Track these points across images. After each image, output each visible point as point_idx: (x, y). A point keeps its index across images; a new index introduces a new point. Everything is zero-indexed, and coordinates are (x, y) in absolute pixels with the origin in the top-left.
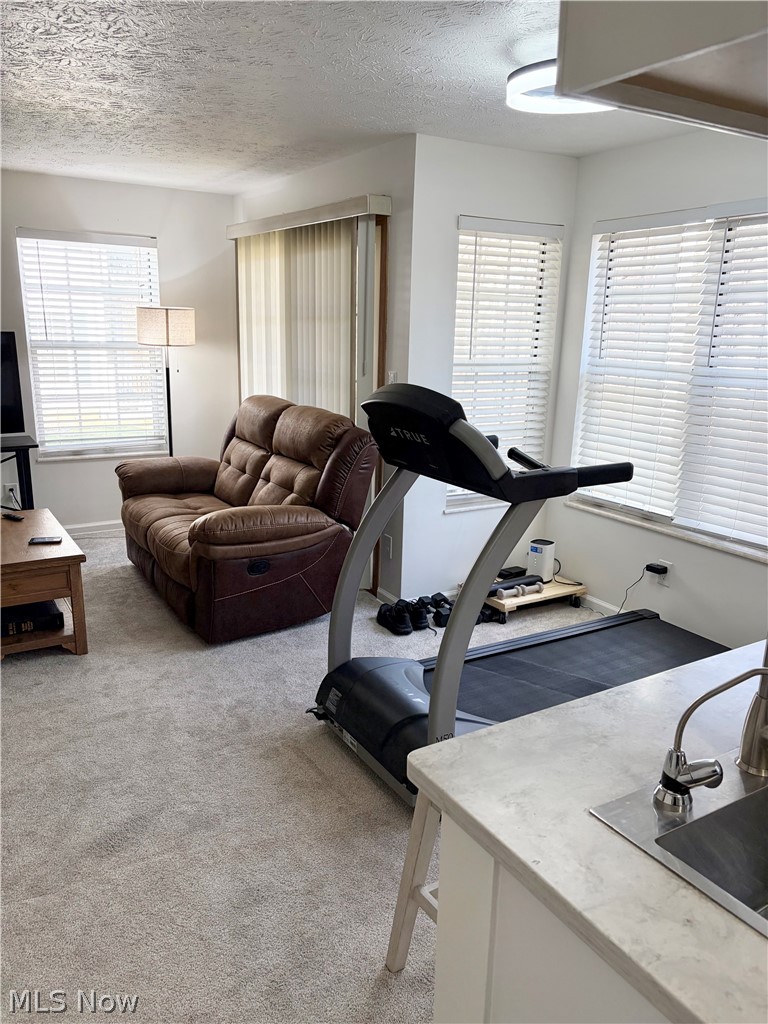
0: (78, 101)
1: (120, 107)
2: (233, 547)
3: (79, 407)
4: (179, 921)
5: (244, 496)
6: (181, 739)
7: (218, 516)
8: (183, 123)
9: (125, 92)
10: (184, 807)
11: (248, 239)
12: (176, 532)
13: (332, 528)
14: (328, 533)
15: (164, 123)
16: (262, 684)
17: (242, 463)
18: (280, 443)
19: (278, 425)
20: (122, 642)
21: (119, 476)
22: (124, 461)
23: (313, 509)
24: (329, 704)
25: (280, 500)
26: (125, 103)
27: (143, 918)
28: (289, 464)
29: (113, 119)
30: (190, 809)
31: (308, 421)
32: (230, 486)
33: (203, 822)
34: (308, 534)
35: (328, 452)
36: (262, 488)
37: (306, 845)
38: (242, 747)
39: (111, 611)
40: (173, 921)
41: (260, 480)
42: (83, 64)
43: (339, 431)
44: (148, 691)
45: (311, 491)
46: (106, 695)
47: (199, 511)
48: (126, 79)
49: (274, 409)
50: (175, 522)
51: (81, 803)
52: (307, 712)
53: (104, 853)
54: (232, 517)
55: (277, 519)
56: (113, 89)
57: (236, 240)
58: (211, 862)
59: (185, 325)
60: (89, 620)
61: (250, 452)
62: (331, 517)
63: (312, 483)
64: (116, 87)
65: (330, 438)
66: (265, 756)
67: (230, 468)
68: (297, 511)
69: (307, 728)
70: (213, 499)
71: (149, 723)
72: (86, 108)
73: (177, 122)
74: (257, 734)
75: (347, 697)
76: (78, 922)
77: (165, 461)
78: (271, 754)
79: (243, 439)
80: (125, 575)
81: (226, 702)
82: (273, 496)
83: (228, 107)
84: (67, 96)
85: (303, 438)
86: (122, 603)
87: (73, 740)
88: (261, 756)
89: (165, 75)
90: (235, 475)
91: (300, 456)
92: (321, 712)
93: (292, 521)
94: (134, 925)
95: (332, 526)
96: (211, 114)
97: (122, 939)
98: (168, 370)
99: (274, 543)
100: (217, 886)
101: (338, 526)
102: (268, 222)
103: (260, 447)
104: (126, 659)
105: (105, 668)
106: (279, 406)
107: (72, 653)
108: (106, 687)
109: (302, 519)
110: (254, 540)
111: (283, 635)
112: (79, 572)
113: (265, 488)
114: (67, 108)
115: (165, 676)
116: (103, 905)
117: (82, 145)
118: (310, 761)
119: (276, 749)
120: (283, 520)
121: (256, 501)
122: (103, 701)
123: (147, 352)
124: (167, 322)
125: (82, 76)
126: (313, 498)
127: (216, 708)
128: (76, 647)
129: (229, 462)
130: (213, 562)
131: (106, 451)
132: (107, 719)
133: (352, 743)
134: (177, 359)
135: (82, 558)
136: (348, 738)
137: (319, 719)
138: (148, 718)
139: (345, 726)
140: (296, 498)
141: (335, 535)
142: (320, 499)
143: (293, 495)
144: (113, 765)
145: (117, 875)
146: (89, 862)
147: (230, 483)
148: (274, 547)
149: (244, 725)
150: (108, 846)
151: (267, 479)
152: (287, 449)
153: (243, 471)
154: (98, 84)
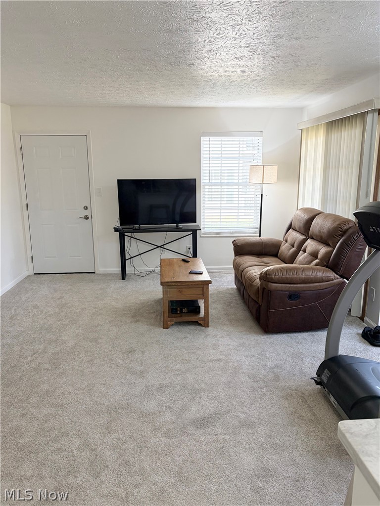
0: (226, 72)
1: (245, 72)
2: (280, 285)
3: (221, 213)
4: (227, 473)
5: (292, 259)
6: (244, 378)
7: (274, 268)
8: (275, 75)
9: (246, 64)
10: (239, 414)
11: (308, 129)
12: (255, 274)
13: (337, 280)
14: (335, 283)
15: (266, 77)
16: (290, 359)
17: (293, 242)
18: (313, 232)
19: (313, 223)
20: (225, 324)
21: (234, 245)
22: (236, 238)
23: (327, 269)
24: (323, 377)
25: (310, 263)
26: (247, 69)
27: (211, 465)
28: (317, 244)
29: (242, 78)
30: (242, 416)
31: (329, 222)
32: (286, 253)
33: (247, 424)
34: (322, 282)
35: (339, 239)
36: (301, 255)
37: (299, 453)
38: (274, 389)
39: (223, 308)
40: (224, 471)
41: (301, 251)
42: (227, 54)
43: (346, 227)
44: (233, 351)
45: (327, 259)
46: (213, 349)
47: (268, 264)
48: (246, 58)
49: (312, 215)
50: (255, 269)
51: (193, 399)
52: (311, 379)
53: (199, 426)
54: (281, 269)
55: (306, 272)
56: (241, 64)
57: (302, 130)
58: (247, 447)
59: (272, 172)
60: (211, 311)
61: (298, 237)
62: (337, 274)
63: (328, 254)
64: (242, 62)
65: (341, 231)
66: (285, 398)
67: (287, 244)
68: (317, 269)
69: (310, 387)
70: (277, 259)
71: (230, 367)
72: (230, 74)
73: (272, 75)
74: (283, 384)
75: (334, 376)
76: (182, 457)
77: (255, 238)
78: (288, 397)
79: (295, 230)
80: (232, 292)
81: (270, 364)
82: (306, 260)
83: (297, 63)
84: (221, 70)
85: (325, 231)
86: (228, 306)
87: (195, 367)
88: (283, 397)
89: (265, 53)
90: (289, 248)
91: (323, 240)
92: (319, 381)
93: (314, 274)
94: (206, 467)
95: (337, 279)
96: (289, 68)
97: (199, 472)
98: (262, 195)
99: (302, 285)
100: (248, 461)
101: (341, 279)
102: (319, 119)
103: (303, 234)
104: (225, 333)
105: (215, 336)
106: (315, 213)
107: (202, 326)
108: (214, 345)
109: (320, 274)
110: (292, 282)
111: (306, 335)
112: (208, 288)
113: (303, 256)
114: (222, 76)
115: (242, 345)
116: (194, 452)
117: (230, 92)
118: (309, 406)
119: (292, 395)
120: (309, 273)
121: (297, 262)
122: (212, 351)
123: (254, 187)
124: (263, 172)
125: (227, 59)
126: (328, 263)
127: (264, 366)
128: (204, 323)
129: (286, 241)
130: (270, 291)
131: (231, 233)
132: (212, 361)
133: (334, 402)
134: (267, 190)
135: (210, 282)
136: (332, 399)
137: (317, 384)
138: (231, 364)
139: (330, 392)
140: (319, 262)
141: (339, 284)
142: (332, 264)
143: (317, 260)
144: (210, 384)
145: (202, 439)
146: (191, 428)
147: (286, 252)
148: (304, 287)
149: (277, 378)
150: (201, 423)
151: (305, 251)
152: (317, 236)
153: (293, 246)
154: (234, 62)
